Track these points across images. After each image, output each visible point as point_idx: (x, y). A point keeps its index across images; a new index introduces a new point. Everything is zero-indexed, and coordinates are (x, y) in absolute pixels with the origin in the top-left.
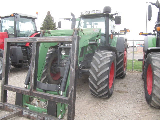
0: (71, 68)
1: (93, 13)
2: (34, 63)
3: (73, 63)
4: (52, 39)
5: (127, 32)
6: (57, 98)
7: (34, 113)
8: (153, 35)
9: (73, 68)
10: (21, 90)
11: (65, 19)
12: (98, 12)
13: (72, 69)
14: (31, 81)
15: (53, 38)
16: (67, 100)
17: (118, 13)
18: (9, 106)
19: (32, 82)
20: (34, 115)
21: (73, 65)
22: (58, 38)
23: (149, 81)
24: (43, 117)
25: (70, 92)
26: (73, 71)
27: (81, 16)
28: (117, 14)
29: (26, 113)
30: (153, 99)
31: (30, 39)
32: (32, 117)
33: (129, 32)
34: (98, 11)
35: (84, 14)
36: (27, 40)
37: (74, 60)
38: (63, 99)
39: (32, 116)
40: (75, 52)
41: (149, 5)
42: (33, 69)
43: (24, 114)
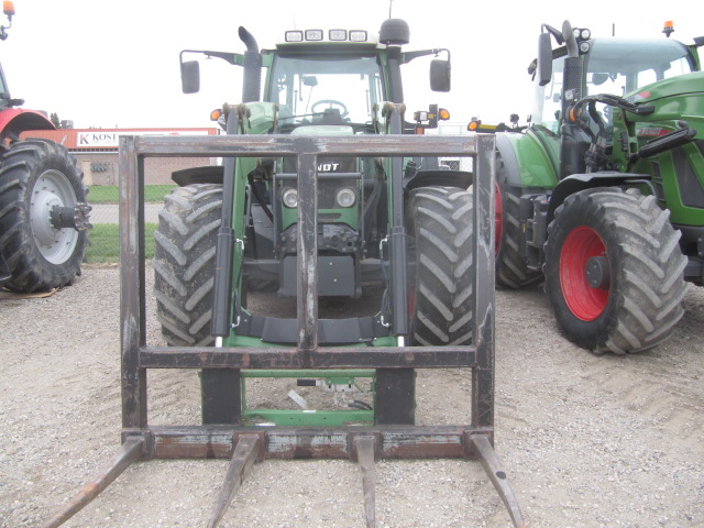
0: (481, 242)
1: (339, 38)
2: (312, 238)
3: (487, 224)
4: (393, 145)
5: (441, 118)
6: (431, 353)
7: (327, 433)
8: (510, 130)
9: (488, 242)
10: (251, 355)
11: (209, 54)
12: (357, 38)
13: (484, 245)
14: (305, 308)
15: (399, 141)
16: (472, 354)
17: (441, 50)
18: (182, 436)
19: (311, 314)
20: (329, 437)
21: (486, 234)
22: (418, 141)
23: (568, 281)
24: (375, 434)
25: (483, 324)
26: (488, 254)
27: (279, 46)
28: (436, 52)
29: (285, 440)
30: (621, 326)
31: (279, 140)
32: (320, 446)
33: (448, 119)
34: (358, 34)
35: (295, 39)
36: (264, 145)
37: (488, 215)
38: (456, 353)
39: (319, 443)
40: (489, 190)
41: (540, 33)
42: (308, 259)
43: (272, 448)
